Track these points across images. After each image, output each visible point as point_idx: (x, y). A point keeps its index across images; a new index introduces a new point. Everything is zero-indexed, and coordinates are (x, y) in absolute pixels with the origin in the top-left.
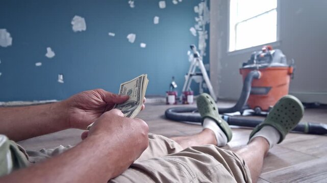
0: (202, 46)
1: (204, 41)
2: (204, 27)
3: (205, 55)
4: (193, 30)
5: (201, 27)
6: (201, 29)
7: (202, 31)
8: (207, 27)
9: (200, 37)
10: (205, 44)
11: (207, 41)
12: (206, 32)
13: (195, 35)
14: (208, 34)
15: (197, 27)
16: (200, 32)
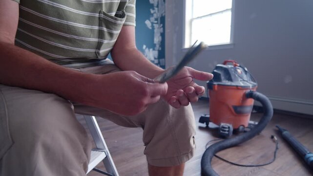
0: (157, 39)
1: (159, 34)
2: (159, 19)
3: (160, 49)
4: (148, 23)
5: (156, 19)
6: (156, 22)
7: (157, 23)
8: (162, 20)
9: (156, 31)
10: (160, 38)
11: (163, 35)
12: (162, 25)
13: (151, 28)
14: (164, 27)
15: (152, 19)
16: (154, 25)
